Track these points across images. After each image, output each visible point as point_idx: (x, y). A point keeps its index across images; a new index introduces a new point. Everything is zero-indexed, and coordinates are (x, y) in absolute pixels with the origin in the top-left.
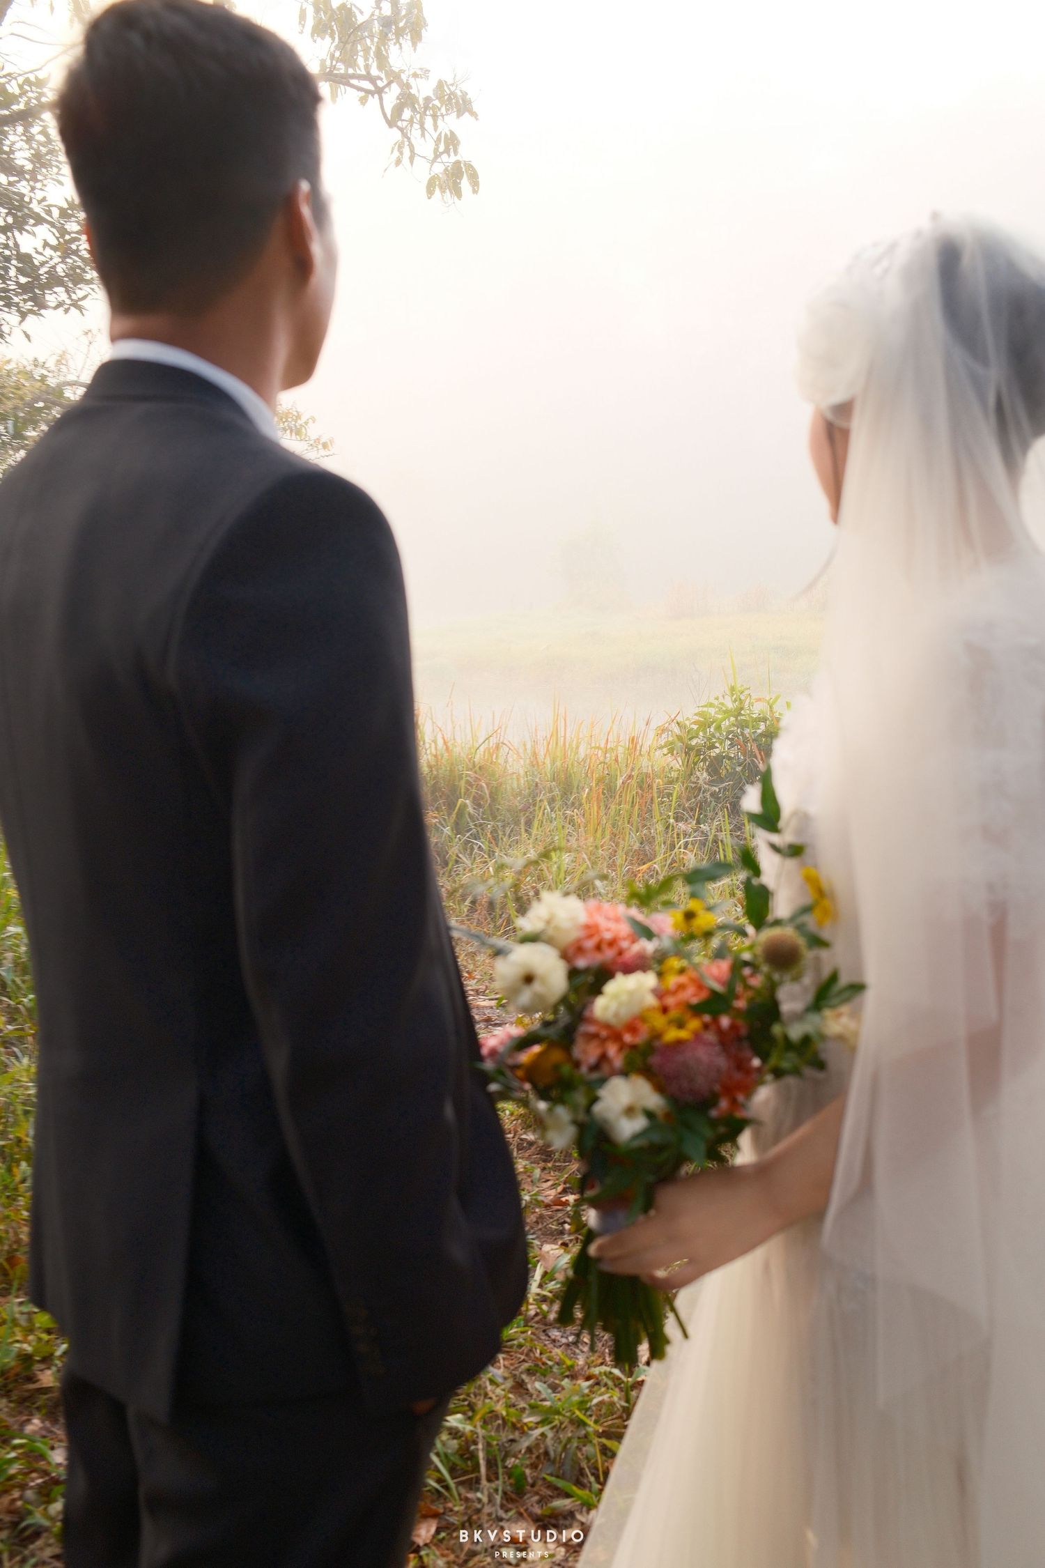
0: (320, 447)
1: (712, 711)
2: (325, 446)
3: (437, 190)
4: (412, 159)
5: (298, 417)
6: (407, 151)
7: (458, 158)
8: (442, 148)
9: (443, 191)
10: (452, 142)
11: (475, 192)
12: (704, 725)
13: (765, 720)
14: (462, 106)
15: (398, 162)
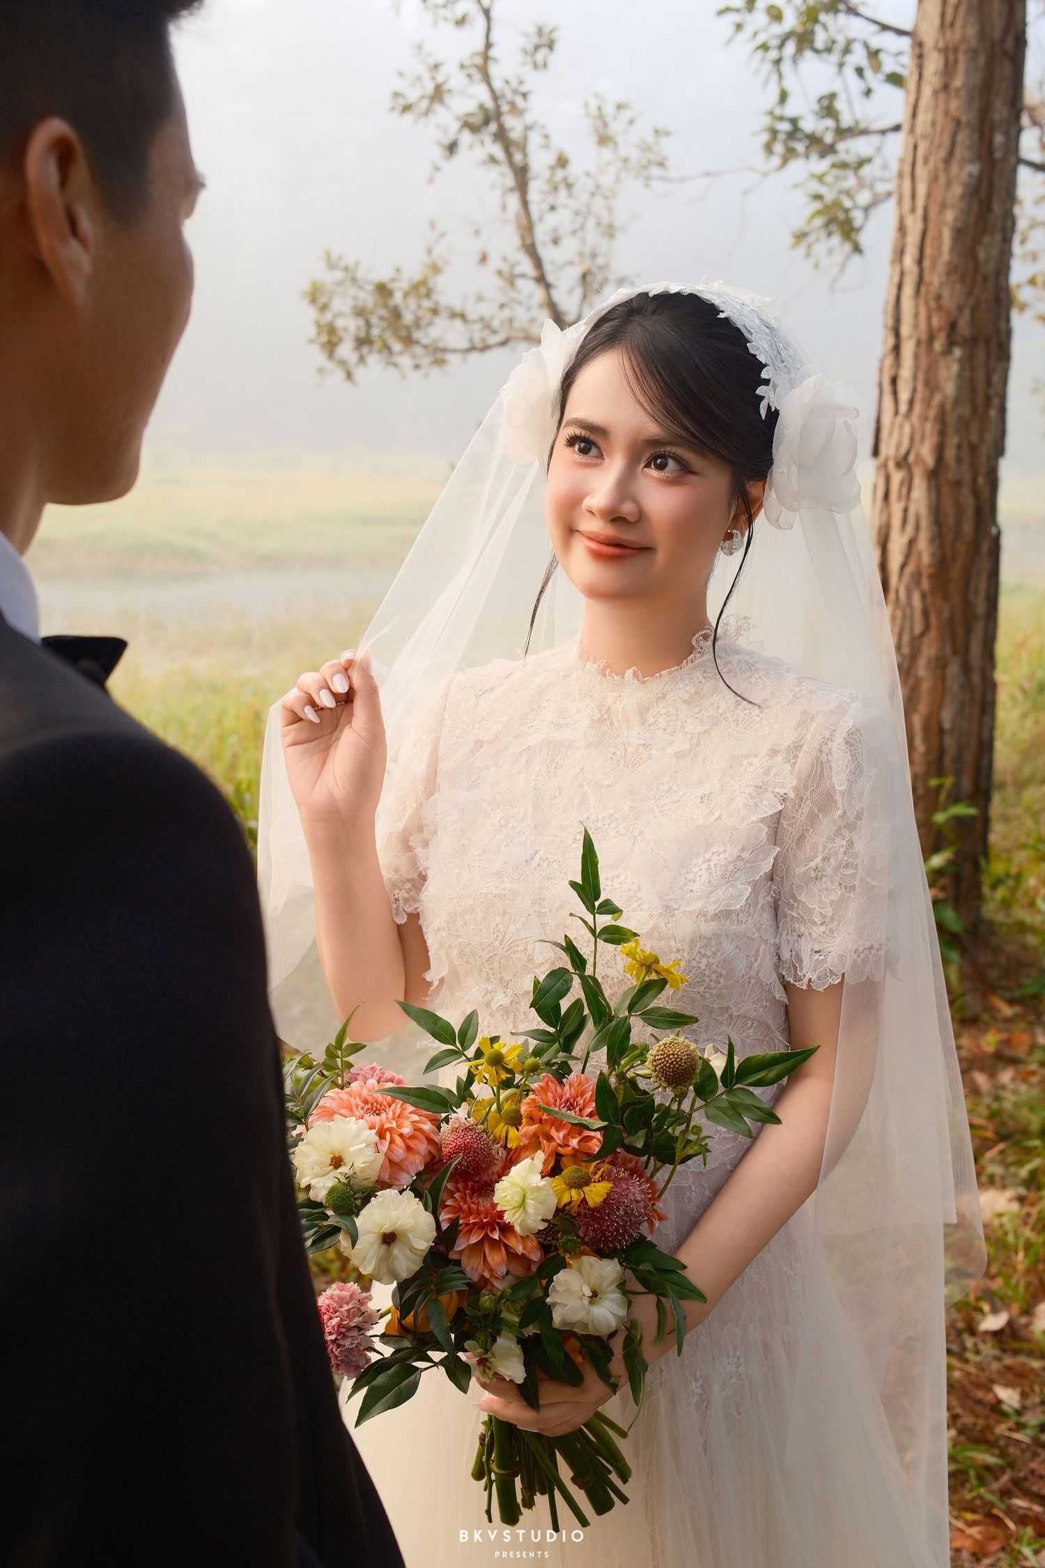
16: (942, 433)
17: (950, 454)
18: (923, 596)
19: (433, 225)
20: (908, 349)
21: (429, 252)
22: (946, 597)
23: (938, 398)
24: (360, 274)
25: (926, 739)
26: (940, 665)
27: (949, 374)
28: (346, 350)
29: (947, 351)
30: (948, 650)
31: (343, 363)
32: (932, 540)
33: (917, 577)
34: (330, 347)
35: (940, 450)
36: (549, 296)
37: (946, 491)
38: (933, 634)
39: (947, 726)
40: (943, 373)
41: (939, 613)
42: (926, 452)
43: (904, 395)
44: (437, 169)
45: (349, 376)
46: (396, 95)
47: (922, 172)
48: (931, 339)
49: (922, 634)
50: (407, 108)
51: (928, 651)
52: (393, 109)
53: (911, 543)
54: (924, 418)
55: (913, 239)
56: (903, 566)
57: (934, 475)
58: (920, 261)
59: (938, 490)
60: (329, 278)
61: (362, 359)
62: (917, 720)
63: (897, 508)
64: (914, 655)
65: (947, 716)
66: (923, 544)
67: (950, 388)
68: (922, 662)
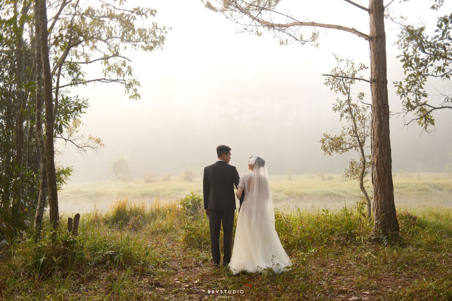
0: (102, 145)
1: (188, 197)
2: (103, 145)
3: (131, 98)
4: (128, 93)
5: (100, 140)
6: (127, 92)
7: (137, 93)
8: (134, 91)
9: (132, 98)
10: (136, 90)
11: (139, 99)
12: (186, 200)
13: (197, 198)
14: (139, 84)
15: (125, 93)
16: (377, 159)
17: (379, 162)
18: (377, 183)
19: (343, 128)
20: (373, 147)
21: (342, 132)
22: (381, 183)
23: (377, 154)
24: (330, 136)
25: (380, 204)
26: (380, 193)
27: (378, 150)
28: (329, 150)
29: (377, 147)
30: (382, 191)
31: (328, 152)
32: (377, 174)
33: (376, 180)
34: (325, 150)
35: (377, 161)
36: (358, 138)
37: (379, 167)
38: (379, 188)
39: (383, 202)
40: (377, 150)
41: (380, 185)
42: (375, 161)
43: (373, 154)
44: (341, 119)
45: (330, 155)
46: (333, 108)
47: (373, 123)
48: (375, 146)
49: (378, 188)
50: (335, 110)
51: (379, 191)
52: (333, 110)
53: (375, 175)
54: (375, 157)
55: (372, 132)
56: (375, 178)
57: (377, 165)
58: (373, 135)
59: (378, 167)
60: (324, 138)
61: (332, 151)
62: (378, 202)
63: (373, 170)
64: (377, 192)
65: (382, 201)
66: (376, 175)
67: (378, 153)
68: (378, 193)
